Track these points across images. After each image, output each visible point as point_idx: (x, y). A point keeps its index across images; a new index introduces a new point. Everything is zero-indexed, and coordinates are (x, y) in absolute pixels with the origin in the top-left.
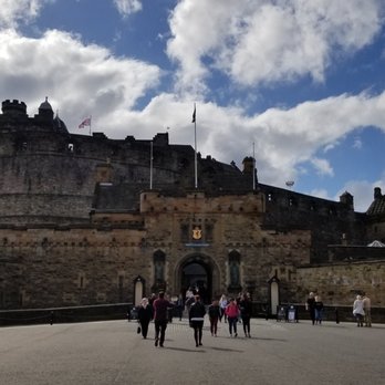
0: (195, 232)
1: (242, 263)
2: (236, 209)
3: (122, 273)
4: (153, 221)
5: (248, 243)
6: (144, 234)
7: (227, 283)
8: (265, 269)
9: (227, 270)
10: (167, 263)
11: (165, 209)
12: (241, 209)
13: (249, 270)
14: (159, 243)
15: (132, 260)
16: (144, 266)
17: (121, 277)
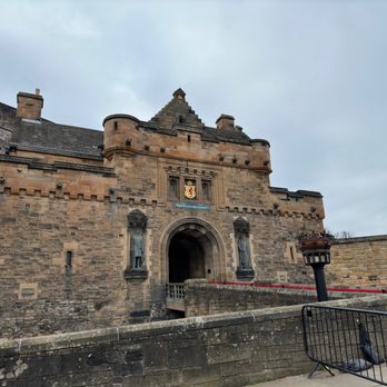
0: (188, 188)
1: (251, 237)
2: (241, 162)
3: (73, 245)
4: (127, 164)
5: (257, 209)
6: (113, 183)
7: (235, 264)
8: (278, 246)
9: (234, 245)
10: (149, 231)
11: (147, 148)
12: (247, 163)
13: (261, 245)
14: (138, 199)
15: (92, 223)
16: (111, 236)
17: (70, 253)
